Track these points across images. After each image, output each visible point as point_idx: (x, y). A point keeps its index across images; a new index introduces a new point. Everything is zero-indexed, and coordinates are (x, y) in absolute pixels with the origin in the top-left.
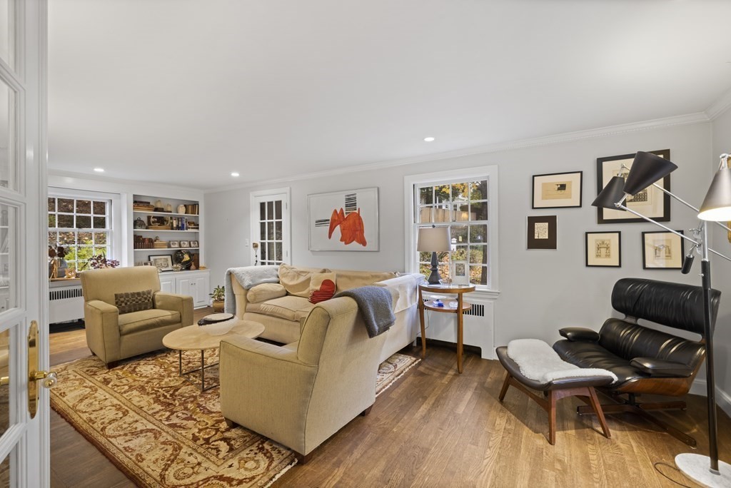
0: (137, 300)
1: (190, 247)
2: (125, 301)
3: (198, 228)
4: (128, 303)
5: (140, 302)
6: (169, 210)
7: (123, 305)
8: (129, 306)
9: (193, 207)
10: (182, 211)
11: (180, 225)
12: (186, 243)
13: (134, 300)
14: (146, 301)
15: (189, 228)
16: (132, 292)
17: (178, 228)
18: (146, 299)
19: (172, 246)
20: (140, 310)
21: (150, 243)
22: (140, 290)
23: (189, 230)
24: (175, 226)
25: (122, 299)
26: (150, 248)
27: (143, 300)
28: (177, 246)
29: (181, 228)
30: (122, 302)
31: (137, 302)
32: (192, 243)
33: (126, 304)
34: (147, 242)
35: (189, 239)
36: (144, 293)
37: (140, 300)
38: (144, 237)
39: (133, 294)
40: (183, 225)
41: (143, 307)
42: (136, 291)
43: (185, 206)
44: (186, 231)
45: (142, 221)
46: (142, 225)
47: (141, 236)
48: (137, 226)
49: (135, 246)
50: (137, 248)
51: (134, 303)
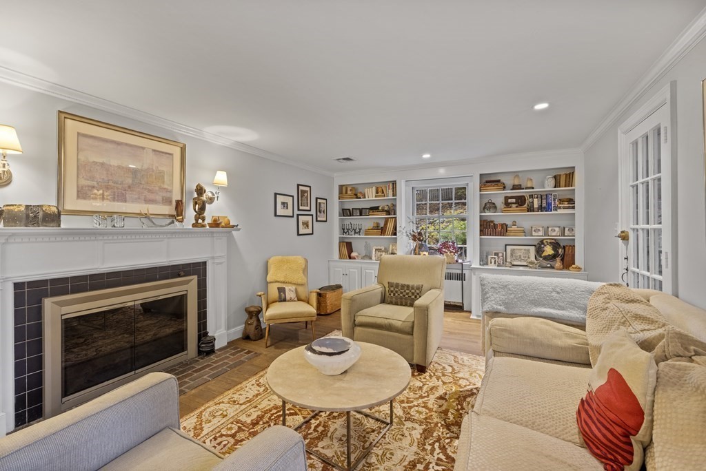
0: (404, 294)
1: (564, 236)
3: (573, 208)
4: (396, 295)
5: (407, 296)
6: (529, 185)
7: (392, 295)
8: (397, 298)
9: (566, 177)
10: (549, 186)
11: (544, 205)
12: (557, 229)
13: (402, 293)
15: (560, 208)
16: (403, 283)
17: (541, 208)
18: (413, 294)
19: (534, 233)
21: (503, 230)
22: (411, 283)
23: (560, 211)
24: (536, 206)
25: (392, 289)
26: (503, 236)
27: (410, 295)
28: (541, 233)
29: (548, 208)
30: (392, 291)
31: (404, 296)
32: (566, 229)
33: (394, 294)
34: (499, 229)
35: (563, 224)
37: (407, 294)
38: (496, 223)
39: (403, 286)
40: (549, 204)
41: (409, 303)
42: (407, 283)
43: (555, 177)
44: (553, 212)
45: (494, 204)
46: (495, 207)
47: (492, 222)
48: (486, 210)
49: (482, 233)
50: (485, 235)
51: (401, 295)
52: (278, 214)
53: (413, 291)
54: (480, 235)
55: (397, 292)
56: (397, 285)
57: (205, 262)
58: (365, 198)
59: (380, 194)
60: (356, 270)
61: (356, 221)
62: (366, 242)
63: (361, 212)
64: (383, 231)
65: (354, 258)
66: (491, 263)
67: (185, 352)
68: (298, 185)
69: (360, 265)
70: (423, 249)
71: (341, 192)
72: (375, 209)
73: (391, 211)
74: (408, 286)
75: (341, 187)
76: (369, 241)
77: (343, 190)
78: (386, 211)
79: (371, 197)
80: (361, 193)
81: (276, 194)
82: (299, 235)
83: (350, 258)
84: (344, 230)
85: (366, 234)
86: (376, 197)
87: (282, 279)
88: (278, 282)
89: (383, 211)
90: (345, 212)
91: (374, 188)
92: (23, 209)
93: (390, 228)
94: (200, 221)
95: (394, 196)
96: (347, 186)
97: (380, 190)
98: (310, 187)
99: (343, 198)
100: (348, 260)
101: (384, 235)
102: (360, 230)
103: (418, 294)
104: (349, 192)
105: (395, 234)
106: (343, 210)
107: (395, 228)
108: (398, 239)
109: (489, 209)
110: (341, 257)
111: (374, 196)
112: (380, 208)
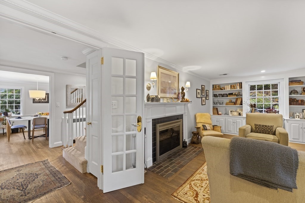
0: (265, 129)
2: (259, 128)
4: (260, 129)
5: (266, 130)
7: (258, 129)
8: (260, 130)
13: (263, 128)
14: (269, 130)
16: (263, 124)
18: (269, 129)
20: (266, 133)
22: (267, 125)
25: (257, 127)
26: (303, 105)
27: (268, 129)
30: (257, 128)
31: (265, 130)
33: (259, 129)
34: (300, 102)
36: (269, 126)
37: (266, 129)
38: (298, 99)
39: (263, 126)
41: (267, 132)
42: (265, 125)
45: (297, 91)
46: (298, 92)
47: (296, 99)
48: (292, 94)
49: (290, 104)
50: (292, 105)
51: (263, 129)
52: (198, 97)
53: (269, 128)
54: (289, 105)
55: (260, 128)
56: (260, 125)
57: (183, 115)
58: (225, 89)
59: (233, 88)
60: (223, 119)
61: (220, 99)
62: (226, 108)
63: (223, 96)
64: (235, 103)
65: (221, 114)
66: (296, 117)
67: (179, 146)
68: (202, 85)
69: (225, 117)
70: (256, 111)
71: (213, 88)
72: (231, 94)
73: (239, 95)
74: (266, 126)
75: (213, 85)
76: (226, 107)
77: (214, 87)
78: (236, 95)
79: (228, 89)
80: (223, 87)
81: (197, 89)
82: (202, 105)
83: (218, 114)
84: (214, 103)
85: (226, 105)
86: (231, 89)
87: (203, 122)
88: (202, 123)
89: (235, 95)
90: (215, 96)
91: (230, 86)
92: (155, 97)
93: (239, 102)
94: (183, 100)
95: (240, 88)
96: (216, 85)
97: (233, 86)
98: (204, 86)
99: (215, 90)
100: (218, 115)
101: (236, 105)
102: (223, 103)
103: (272, 129)
104: (217, 87)
105: (242, 104)
106: (214, 95)
107: (242, 102)
108: (243, 107)
109: (294, 93)
110: (214, 114)
111: (230, 89)
112: (234, 94)
